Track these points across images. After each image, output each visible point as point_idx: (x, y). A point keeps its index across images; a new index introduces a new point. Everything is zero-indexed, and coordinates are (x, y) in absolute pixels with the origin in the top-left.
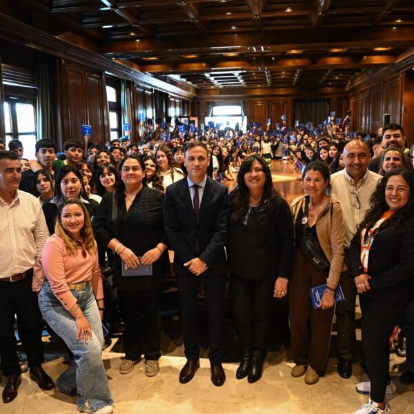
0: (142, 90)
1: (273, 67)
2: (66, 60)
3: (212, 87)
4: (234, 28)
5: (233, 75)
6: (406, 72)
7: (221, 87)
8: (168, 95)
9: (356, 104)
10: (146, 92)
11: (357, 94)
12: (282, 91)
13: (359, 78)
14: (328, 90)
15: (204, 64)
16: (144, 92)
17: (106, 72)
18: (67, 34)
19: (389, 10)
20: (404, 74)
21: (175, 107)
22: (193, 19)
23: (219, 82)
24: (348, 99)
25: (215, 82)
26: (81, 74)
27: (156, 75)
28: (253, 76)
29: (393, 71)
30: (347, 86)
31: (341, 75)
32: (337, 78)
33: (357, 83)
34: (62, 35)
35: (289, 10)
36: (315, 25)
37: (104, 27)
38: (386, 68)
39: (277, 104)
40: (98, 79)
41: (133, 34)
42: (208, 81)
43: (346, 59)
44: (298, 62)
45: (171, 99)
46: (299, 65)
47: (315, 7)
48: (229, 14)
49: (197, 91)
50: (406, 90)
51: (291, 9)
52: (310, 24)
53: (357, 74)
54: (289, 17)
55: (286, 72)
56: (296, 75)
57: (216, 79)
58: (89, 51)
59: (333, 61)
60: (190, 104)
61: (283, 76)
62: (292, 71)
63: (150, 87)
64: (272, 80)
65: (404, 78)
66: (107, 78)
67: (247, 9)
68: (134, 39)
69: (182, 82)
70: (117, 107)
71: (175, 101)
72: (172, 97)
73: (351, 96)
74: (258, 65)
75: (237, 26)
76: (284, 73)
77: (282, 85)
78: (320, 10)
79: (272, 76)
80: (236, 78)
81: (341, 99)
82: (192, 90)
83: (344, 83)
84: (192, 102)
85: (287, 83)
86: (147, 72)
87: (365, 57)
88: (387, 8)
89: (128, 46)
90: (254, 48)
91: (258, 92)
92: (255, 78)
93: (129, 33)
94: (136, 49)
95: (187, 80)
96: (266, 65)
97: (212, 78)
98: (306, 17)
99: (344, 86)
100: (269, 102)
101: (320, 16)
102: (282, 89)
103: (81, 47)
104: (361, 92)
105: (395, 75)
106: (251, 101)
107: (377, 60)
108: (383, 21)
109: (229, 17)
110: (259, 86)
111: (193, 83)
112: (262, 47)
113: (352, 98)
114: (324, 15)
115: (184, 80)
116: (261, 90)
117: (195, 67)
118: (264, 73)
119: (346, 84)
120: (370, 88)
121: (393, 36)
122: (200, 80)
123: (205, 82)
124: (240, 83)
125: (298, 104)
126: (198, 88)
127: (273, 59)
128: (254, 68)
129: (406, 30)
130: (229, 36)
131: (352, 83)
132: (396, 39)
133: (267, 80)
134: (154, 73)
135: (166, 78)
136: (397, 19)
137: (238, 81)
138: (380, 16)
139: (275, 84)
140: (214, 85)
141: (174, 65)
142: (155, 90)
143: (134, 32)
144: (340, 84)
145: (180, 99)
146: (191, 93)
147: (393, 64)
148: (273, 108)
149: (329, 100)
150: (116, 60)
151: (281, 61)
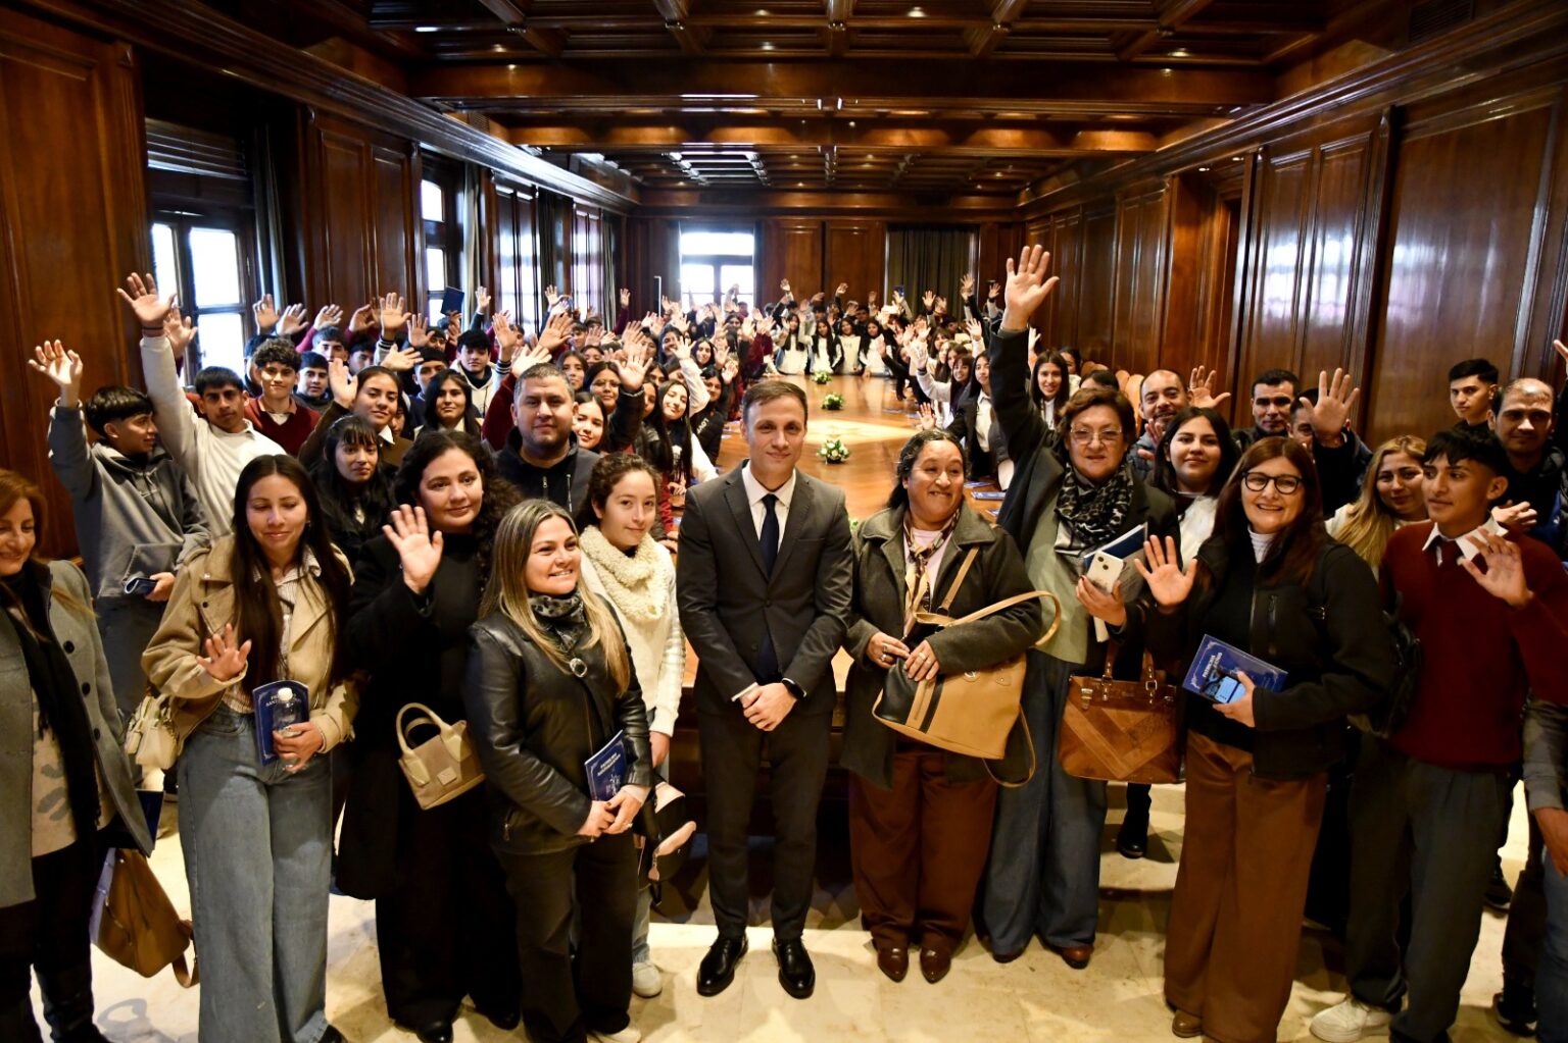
0: (510, 191)
1: (852, 148)
2: (320, 112)
3: (681, 184)
4: (768, 47)
5: (744, 157)
6: (1181, 175)
7: (707, 184)
8: (571, 201)
10: (520, 194)
11: (1047, 217)
12: (858, 201)
13: (1054, 180)
14: (974, 202)
15: (672, 130)
16: (514, 195)
17: (423, 145)
18: (331, 42)
19: (1168, 29)
20: (1176, 180)
21: (588, 230)
22: (673, 22)
23: (701, 172)
24: (1023, 227)
25: (694, 172)
26: (359, 148)
27: (548, 155)
28: (792, 162)
29: (1146, 169)
30: (1023, 195)
31: (1010, 169)
32: (999, 175)
33: (1049, 190)
34: (315, 47)
36: (978, 52)
37: (420, 29)
38: (1133, 161)
39: (846, 234)
40: (401, 161)
41: (500, 49)
42: (674, 166)
43: (1038, 135)
44: (919, 137)
45: (579, 213)
46: (920, 144)
47: (986, 13)
48: (762, 13)
49: (638, 187)
50: (1180, 223)
51: (924, 10)
52: (966, 49)
53: (1052, 168)
54: (915, 30)
55: (876, 155)
56: (902, 165)
57: (694, 165)
58: (385, 89)
59: (1006, 140)
60: (624, 224)
61: (867, 166)
62: (898, 154)
63: (528, 183)
64: (838, 172)
65: (1175, 190)
66: (423, 158)
67: (813, 4)
68: (502, 62)
69: (610, 168)
70: (449, 236)
71: (587, 219)
72: (580, 207)
73: (1031, 221)
74: (815, 141)
75: (778, 45)
76: (870, 157)
77: (860, 186)
78: (998, 18)
79: (840, 164)
80: (749, 165)
81: (1003, 226)
82: (629, 190)
83: (1015, 187)
84: (628, 220)
85: (874, 183)
86: (525, 146)
87: (1080, 133)
88: (1165, 22)
89: (487, 79)
90: (819, 102)
91: (798, 201)
92: (796, 166)
93: (490, 46)
94: (505, 89)
95: (621, 166)
96: (836, 142)
97: (686, 164)
98: (958, 31)
99: (1015, 195)
100: (823, 224)
101: (996, 33)
102: (857, 196)
103: (362, 78)
104: (1057, 214)
105: (1151, 180)
106: (777, 224)
107: (1113, 141)
108: (1147, 52)
109: (763, 23)
110: (801, 185)
111: (633, 174)
112: (840, 101)
113: (1036, 226)
114: (1006, 30)
115: (613, 164)
116: (807, 195)
117: (652, 137)
118: (824, 156)
119: (1020, 190)
120: (1084, 206)
121: (1167, 90)
122: (655, 166)
123: (664, 172)
124: (757, 178)
125: (899, 235)
126: (645, 184)
127: (852, 124)
128: (804, 147)
129: (1199, 78)
130: (755, 66)
131: (1035, 191)
132: (1173, 99)
133: (827, 173)
134: (544, 148)
135: (569, 157)
136: (1176, 49)
137: (753, 172)
138: (1143, 41)
139: (843, 183)
140: (687, 179)
141: (598, 131)
142: (540, 190)
143: (503, 45)
144: (1005, 190)
145: (599, 212)
146: (628, 196)
147: (1152, 154)
148: (835, 242)
149: (974, 228)
150: (448, 112)
151: (876, 134)
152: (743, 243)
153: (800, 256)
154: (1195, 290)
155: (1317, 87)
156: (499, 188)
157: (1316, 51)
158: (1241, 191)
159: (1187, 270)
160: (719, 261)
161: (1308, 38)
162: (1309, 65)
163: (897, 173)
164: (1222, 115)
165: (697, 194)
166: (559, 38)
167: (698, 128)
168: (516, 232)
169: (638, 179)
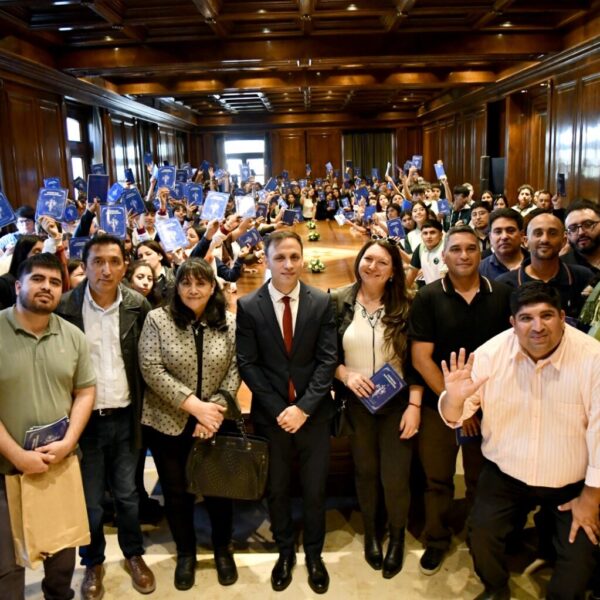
0: (119, 122)
1: (318, 87)
2: (6, 81)
3: (221, 113)
4: (266, 31)
5: (256, 96)
6: (512, 95)
7: (236, 112)
8: (156, 126)
9: (433, 137)
10: (126, 123)
11: (434, 123)
12: (324, 118)
13: (437, 101)
14: (392, 116)
15: (213, 82)
16: (122, 124)
17: (67, 97)
18: (7, 39)
19: (499, 11)
21: (167, 142)
22: (210, 19)
23: (232, 105)
24: (421, 129)
25: (228, 106)
26: (30, 102)
27: (140, 99)
28: (284, 97)
29: (492, 92)
30: (420, 110)
31: (412, 95)
32: (405, 99)
33: (435, 107)
34: (0, 42)
35: (352, 8)
36: (390, 28)
37: (62, 29)
38: (482, 88)
39: (319, 137)
40: (56, 107)
41: (109, 39)
42: (217, 103)
43: (427, 76)
44: (358, 80)
45: (161, 132)
46: (359, 84)
47: (393, 8)
48: (262, 11)
49: (196, 116)
51: (356, 6)
52: (382, 27)
53: (436, 94)
54: (352, 18)
55: (333, 91)
56: (349, 96)
57: (227, 102)
58: (42, 66)
59: (408, 78)
60: (189, 137)
61: (328, 98)
62: (346, 90)
63: (130, 116)
66: (67, 105)
67: (292, 6)
68: (110, 46)
69: (177, 106)
70: (84, 149)
71: (166, 135)
72: (162, 128)
73: (426, 125)
74: (297, 84)
75: (273, 30)
76: (330, 92)
77: (325, 109)
78: (400, 9)
79: (313, 97)
80: (259, 100)
81: (410, 129)
82: (190, 117)
83: (415, 106)
84: (191, 135)
85: (334, 107)
86: (126, 95)
87: (451, 73)
88: (497, 7)
89: (103, 57)
90: (298, 62)
91: (290, 120)
92: (287, 99)
93: (104, 38)
94: (113, 62)
95: (185, 104)
96: (310, 85)
97: (223, 101)
98: (376, 18)
99: (415, 111)
100: (305, 133)
101: (400, 17)
102: (324, 115)
103: (28, 59)
104: (442, 120)
106: (279, 133)
107: (471, 77)
108: (488, 25)
109: (263, 17)
110: (290, 110)
111: (192, 108)
112: (310, 61)
113: (427, 129)
114: (405, 16)
115: (180, 103)
116: (295, 116)
117: (202, 86)
118: (302, 93)
119: (418, 108)
120: (457, 115)
121: (500, 46)
122: (204, 103)
123: (210, 106)
124: (264, 107)
125: (349, 137)
126: (200, 113)
127: (318, 74)
128: (291, 88)
129: (518, 38)
130: (261, 43)
131: (427, 107)
132: (504, 51)
133: (306, 102)
134: (138, 96)
135: (154, 101)
136: (504, 22)
137: (261, 104)
138: (484, 20)
139: (316, 107)
140: (224, 110)
141: (170, 84)
142: (138, 120)
143: (111, 36)
144: (411, 108)
145: (173, 131)
146: (190, 121)
147: (493, 83)
148: (312, 142)
149: (393, 131)
150: (81, 77)
151: (332, 79)
152: (258, 145)
153: (293, 152)
154: (523, 160)
155: (587, 41)
156: (113, 120)
157: (585, 20)
158: (546, 104)
159: (517, 150)
160: (245, 157)
161: (581, 13)
162: (582, 29)
163: (346, 101)
164: (533, 59)
165: (230, 119)
166: (143, 32)
167: (228, 80)
168: (124, 145)
169: (195, 111)
